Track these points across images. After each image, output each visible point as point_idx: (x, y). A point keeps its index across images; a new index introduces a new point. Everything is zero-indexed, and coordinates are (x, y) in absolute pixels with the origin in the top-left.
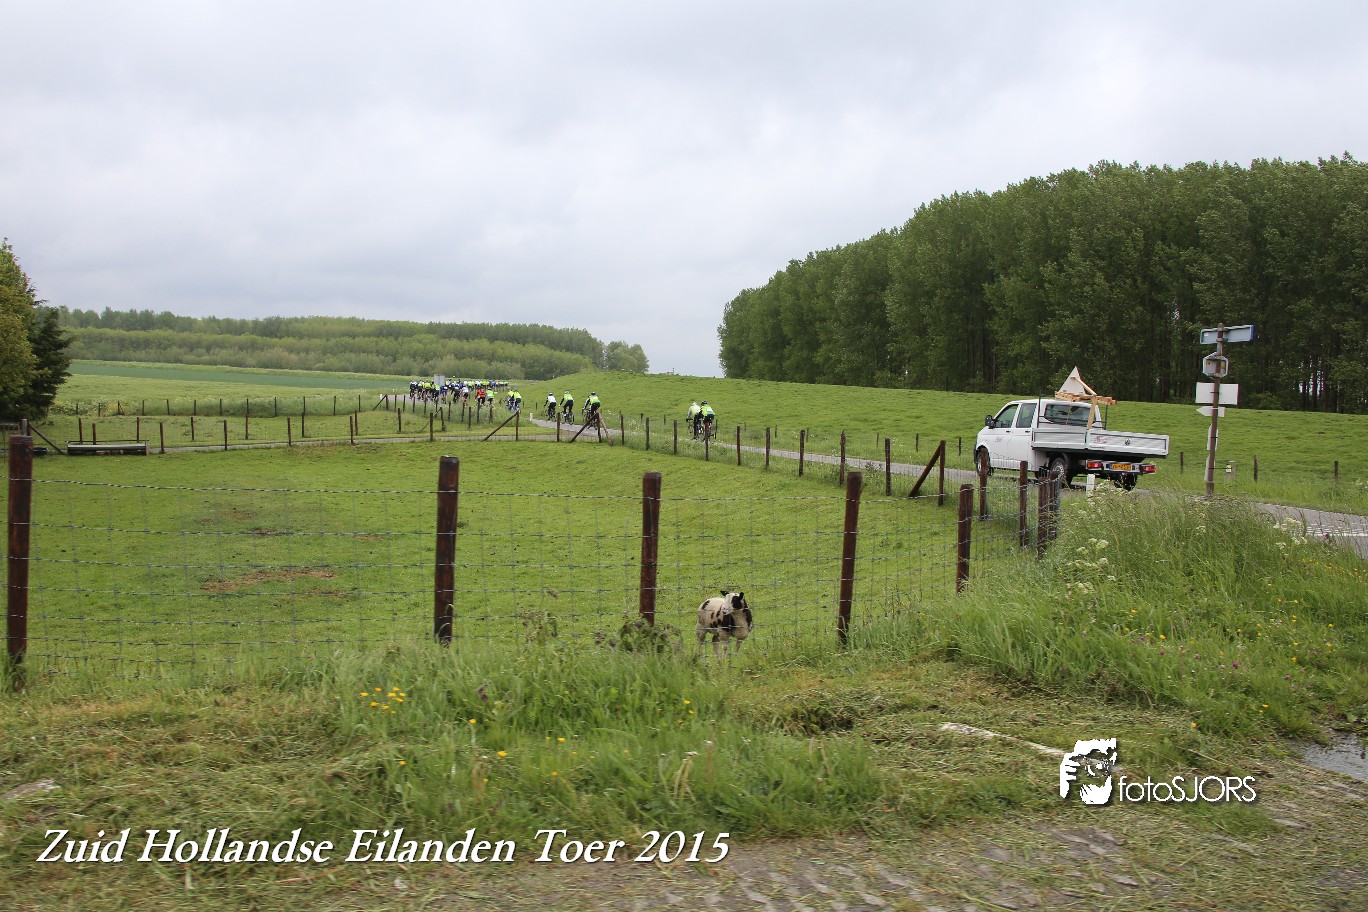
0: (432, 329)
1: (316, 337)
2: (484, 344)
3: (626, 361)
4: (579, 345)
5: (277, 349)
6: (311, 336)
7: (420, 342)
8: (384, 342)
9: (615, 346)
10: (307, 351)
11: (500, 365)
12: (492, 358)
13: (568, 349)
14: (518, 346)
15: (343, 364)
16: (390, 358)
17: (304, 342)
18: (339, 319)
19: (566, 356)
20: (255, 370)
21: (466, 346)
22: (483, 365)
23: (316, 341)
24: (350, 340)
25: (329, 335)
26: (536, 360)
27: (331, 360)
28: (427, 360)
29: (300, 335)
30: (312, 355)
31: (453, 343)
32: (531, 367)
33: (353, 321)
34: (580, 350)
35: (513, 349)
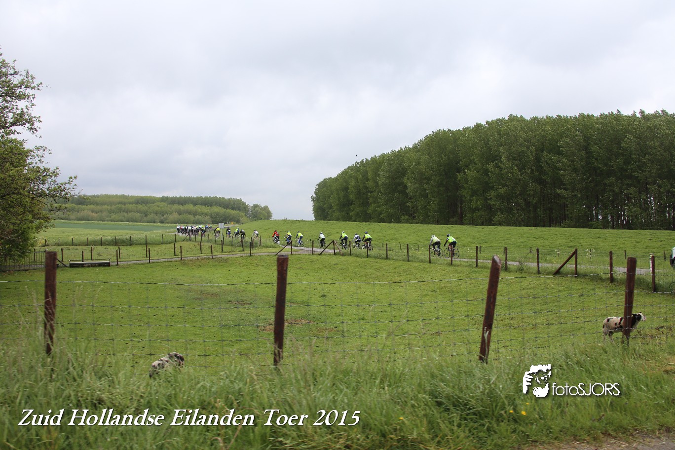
0: (164, 200)
1: (105, 205)
2: (190, 207)
3: (260, 214)
4: (237, 205)
5: (86, 211)
6: (103, 204)
7: (158, 206)
8: (140, 207)
9: (255, 206)
10: (101, 211)
11: (200, 217)
12: (195, 214)
13: (233, 208)
14: (207, 207)
15: (120, 218)
16: (143, 215)
17: (99, 207)
18: (116, 196)
19: (233, 212)
20: (76, 222)
21: (182, 208)
22: (191, 217)
23: (106, 207)
24: (123, 206)
25: (111, 204)
26: (217, 214)
27: (113, 216)
28: (163, 215)
29: (97, 204)
30: (104, 214)
31: (176, 206)
32: (215, 218)
33: (123, 196)
34: (239, 209)
35: (205, 209)
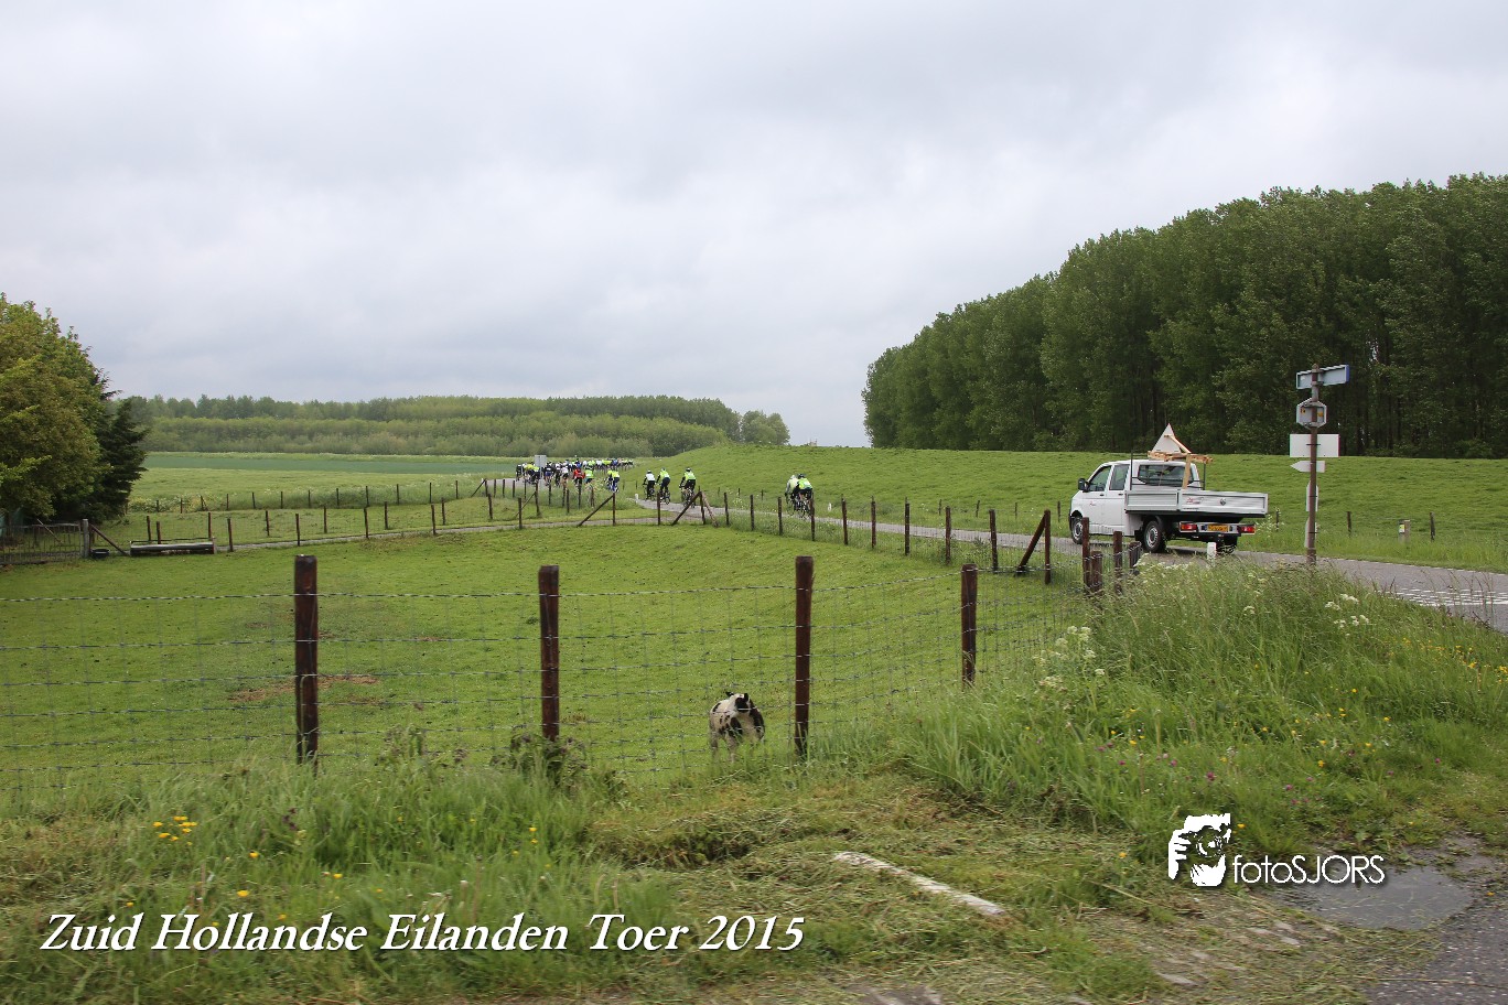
0: (551, 405)
1: (426, 419)
2: (607, 420)
3: (763, 433)
4: (711, 416)
5: (383, 433)
6: (421, 417)
7: (538, 419)
8: (500, 422)
9: (751, 416)
10: (416, 434)
11: (625, 442)
12: (617, 435)
13: (700, 421)
14: (644, 420)
15: (455, 446)
16: (506, 439)
17: (413, 425)
18: (451, 399)
19: (698, 429)
20: (362, 457)
21: (588, 422)
22: (607, 443)
23: (428, 423)
24: (463, 421)
25: (439, 416)
26: (665, 436)
27: (441, 442)
28: (546, 439)
29: (407, 417)
30: (421, 439)
31: (575, 420)
32: (660, 442)
33: (465, 400)
34: (713, 422)
35: (638, 424)
